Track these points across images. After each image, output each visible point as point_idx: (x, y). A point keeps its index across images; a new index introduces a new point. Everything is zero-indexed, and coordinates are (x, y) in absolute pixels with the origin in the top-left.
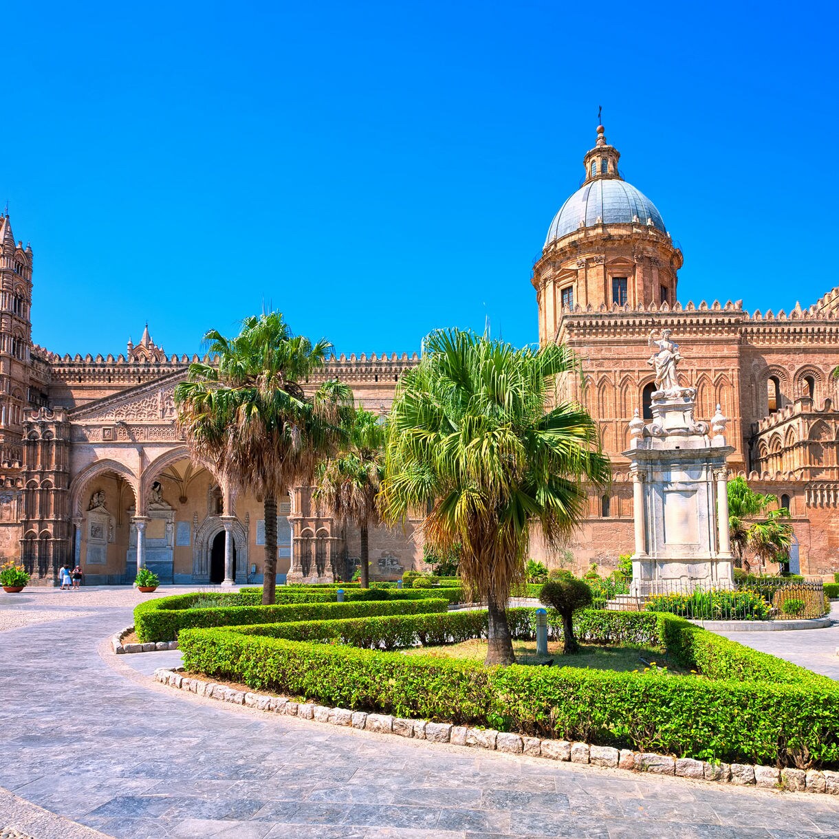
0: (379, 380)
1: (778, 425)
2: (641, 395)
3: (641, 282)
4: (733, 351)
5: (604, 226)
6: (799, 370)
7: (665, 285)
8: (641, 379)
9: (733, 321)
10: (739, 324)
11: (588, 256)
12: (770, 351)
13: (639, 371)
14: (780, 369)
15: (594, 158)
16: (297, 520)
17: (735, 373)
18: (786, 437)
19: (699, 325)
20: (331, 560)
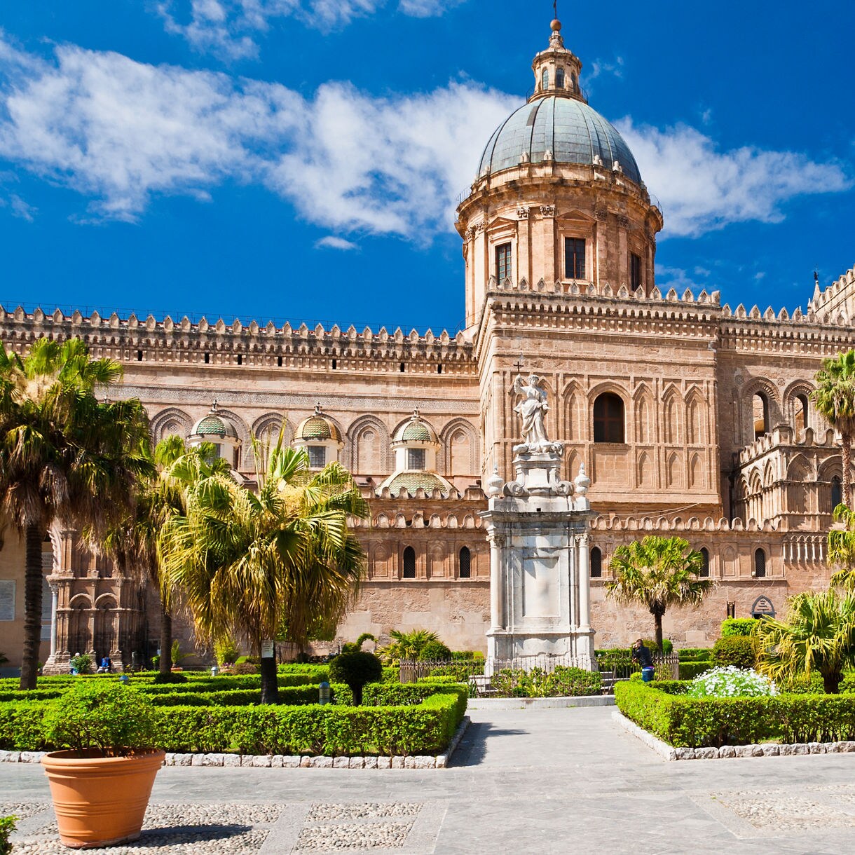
0: (210, 361)
1: (759, 457)
2: (592, 409)
3: (603, 248)
4: (708, 357)
5: (555, 165)
6: (790, 386)
7: (638, 253)
8: (592, 387)
9: (708, 318)
10: (716, 322)
11: (533, 204)
12: (754, 360)
13: (590, 377)
14: (768, 384)
15: (546, 64)
16: (64, 581)
17: (711, 386)
18: (765, 475)
19: (666, 319)
20: (120, 644)
